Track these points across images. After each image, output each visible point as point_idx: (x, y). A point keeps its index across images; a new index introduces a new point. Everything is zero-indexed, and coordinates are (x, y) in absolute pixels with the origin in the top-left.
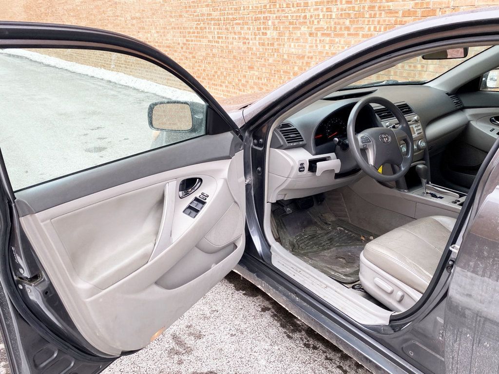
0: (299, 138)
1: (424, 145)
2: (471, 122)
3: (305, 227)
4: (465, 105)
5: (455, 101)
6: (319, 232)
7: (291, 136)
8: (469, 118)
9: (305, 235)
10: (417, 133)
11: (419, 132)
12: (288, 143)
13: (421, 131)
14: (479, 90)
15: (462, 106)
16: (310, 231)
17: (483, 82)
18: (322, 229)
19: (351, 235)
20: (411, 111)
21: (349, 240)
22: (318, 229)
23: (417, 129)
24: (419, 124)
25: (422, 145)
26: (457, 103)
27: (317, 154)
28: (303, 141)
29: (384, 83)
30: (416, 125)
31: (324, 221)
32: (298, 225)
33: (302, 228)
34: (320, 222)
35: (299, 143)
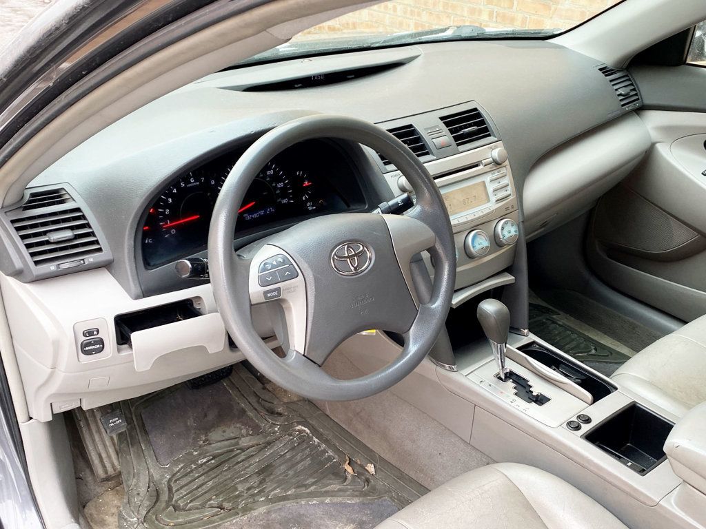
0: (83, 241)
1: (513, 233)
2: (658, 146)
3: (207, 429)
4: (647, 101)
5: (621, 91)
6: (245, 442)
7: (54, 237)
8: (654, 136)
9: (201, 455)
10: (493, 199)
11: (502, 194)
12: (37, 263)
13: (510, 190)
14: (684, 63)
15: (637, 104)
16: (219, 439)
17: (695, 41)
18: (256, 430)
19: (325, 451)
20: (486, 130)
21: (311, 476)
22: (244, 431)
23: (496, 185)
24: (503, 171)
25: (505, 232)
26: (626, 96)
27: (146, 293)
28: (100, 250)
29: (449, 34)
30: (497, 174)
31: (267, 405)
32: (189, 424)
33: (198, 432)
34: (256, 410)
35: (83, 260)
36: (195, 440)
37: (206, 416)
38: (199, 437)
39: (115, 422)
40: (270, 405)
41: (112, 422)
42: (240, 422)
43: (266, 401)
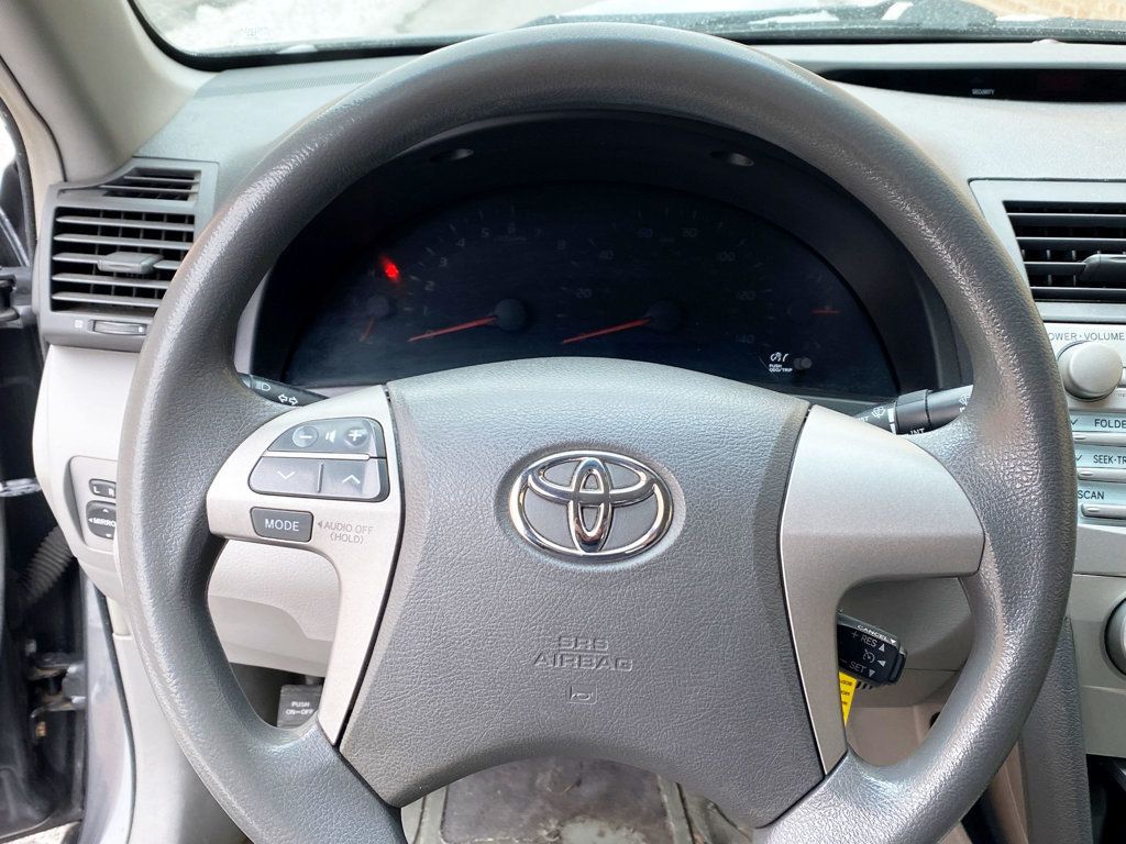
31: (720, 822)
32: (538, 781)
33: (549, 808)
34: (689, 822)
35: (145, 326)
36: (536, 821)
37: (579, 783)
38: (545, 819)
39: (300, 709)
40: (726, 826)
41: (295, 708)
42: (644, 832)
43: (723, 815)
